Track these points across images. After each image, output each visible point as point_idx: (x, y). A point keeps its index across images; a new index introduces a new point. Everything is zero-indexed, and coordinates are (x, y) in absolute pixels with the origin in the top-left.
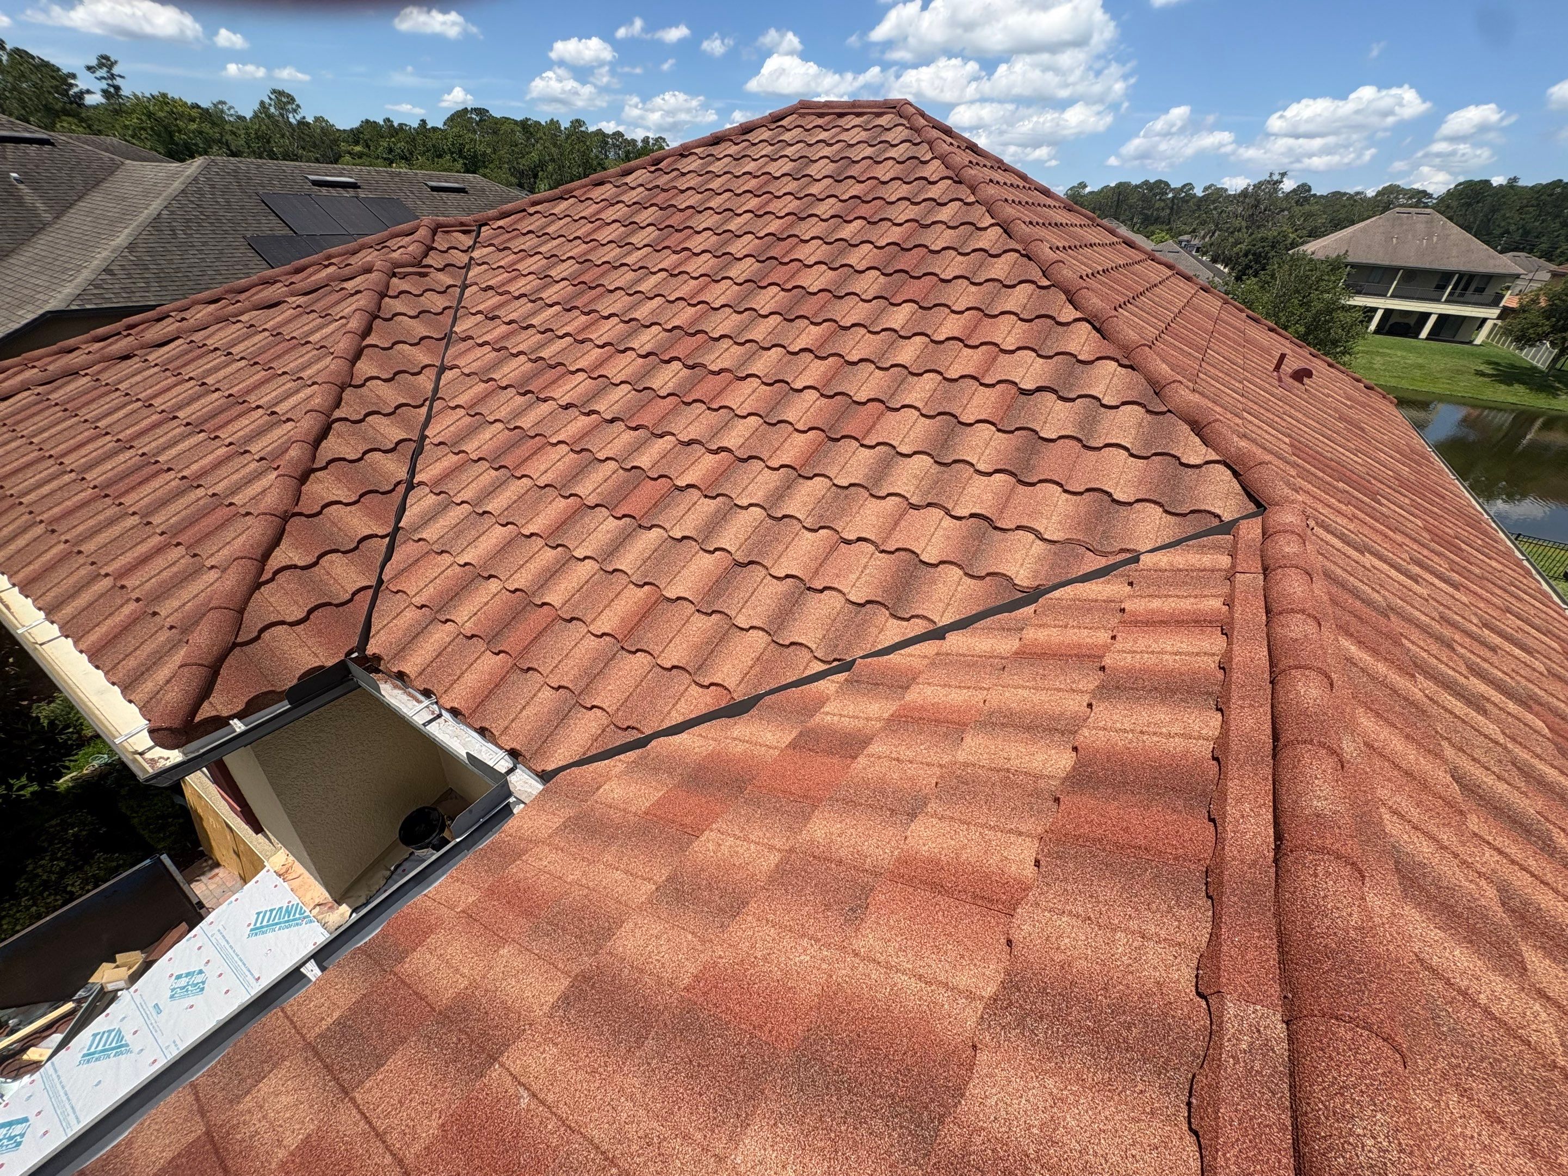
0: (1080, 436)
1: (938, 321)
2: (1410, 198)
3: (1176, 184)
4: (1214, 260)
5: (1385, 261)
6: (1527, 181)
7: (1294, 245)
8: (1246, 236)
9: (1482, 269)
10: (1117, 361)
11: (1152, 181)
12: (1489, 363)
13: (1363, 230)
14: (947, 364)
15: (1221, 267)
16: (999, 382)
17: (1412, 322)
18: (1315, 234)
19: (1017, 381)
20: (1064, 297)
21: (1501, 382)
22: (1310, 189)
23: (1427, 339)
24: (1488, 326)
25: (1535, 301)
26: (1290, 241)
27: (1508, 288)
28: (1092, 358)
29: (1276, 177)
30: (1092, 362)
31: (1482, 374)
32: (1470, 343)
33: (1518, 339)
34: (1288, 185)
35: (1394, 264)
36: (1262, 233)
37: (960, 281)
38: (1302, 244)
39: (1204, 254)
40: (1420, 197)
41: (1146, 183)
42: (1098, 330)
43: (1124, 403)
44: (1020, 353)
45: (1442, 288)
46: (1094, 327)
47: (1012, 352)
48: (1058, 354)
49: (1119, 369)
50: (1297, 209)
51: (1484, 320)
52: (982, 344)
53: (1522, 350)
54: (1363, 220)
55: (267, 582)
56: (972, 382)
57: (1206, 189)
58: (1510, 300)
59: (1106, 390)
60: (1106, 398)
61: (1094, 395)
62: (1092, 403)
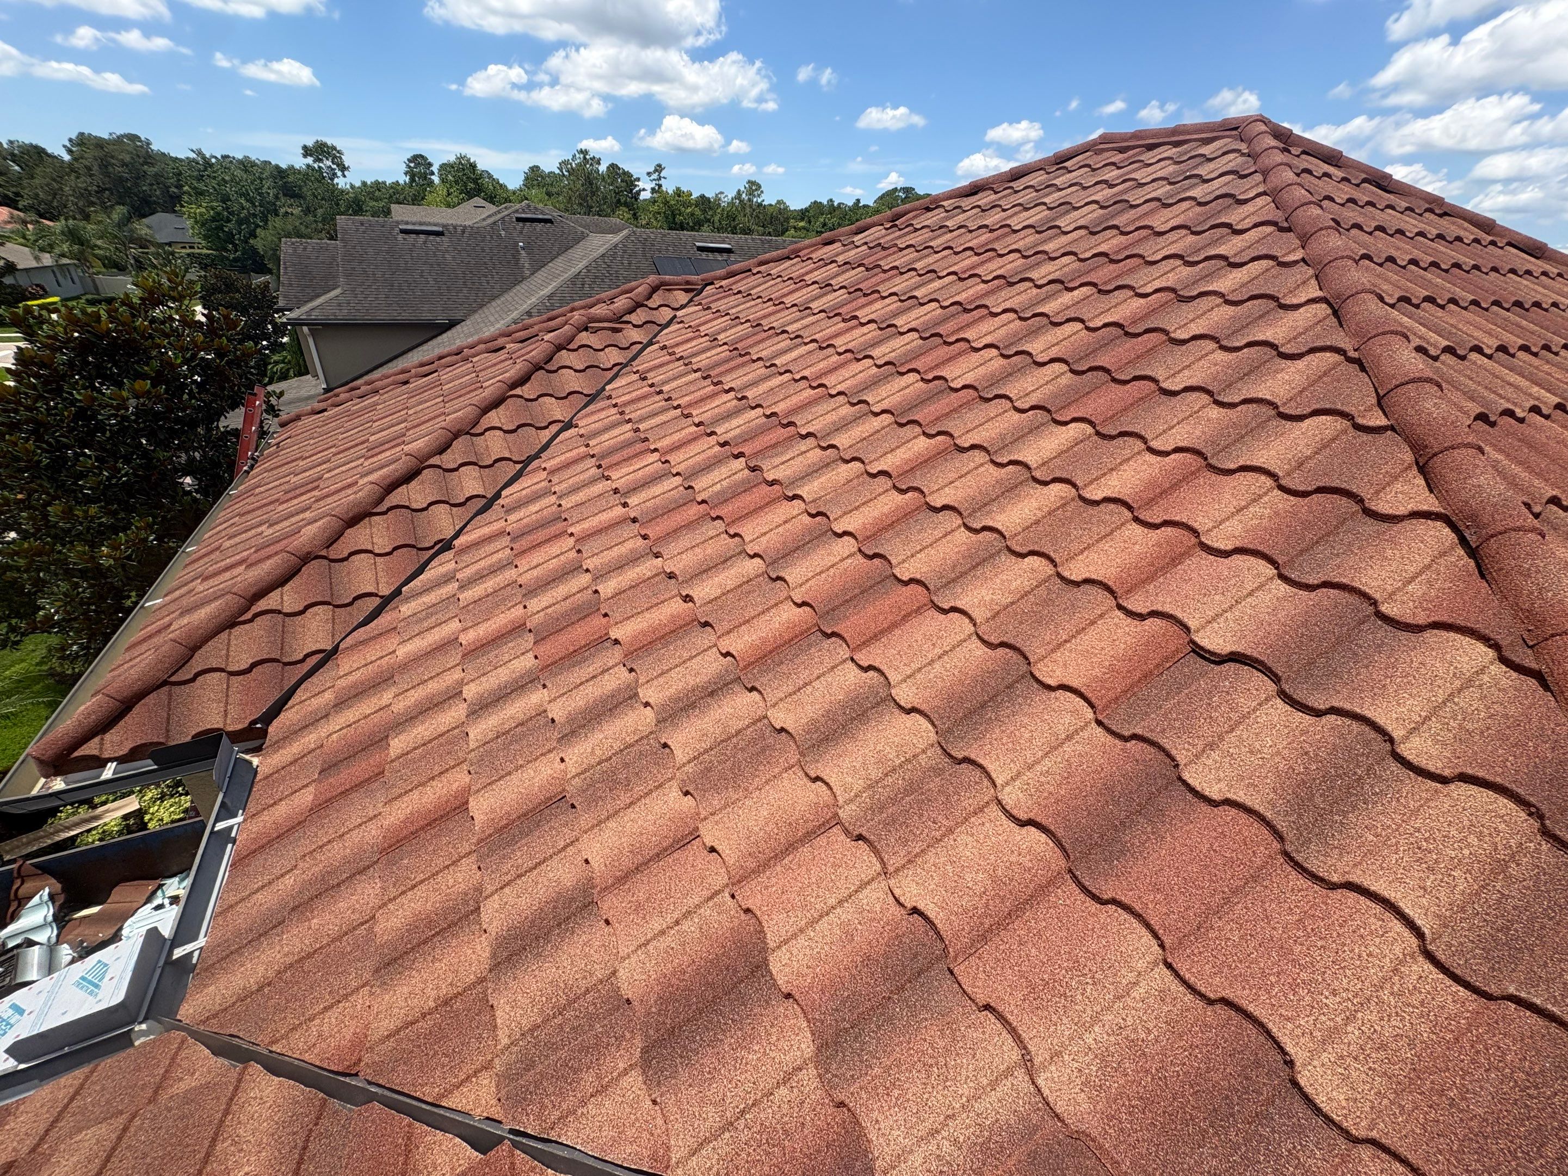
0: (1281, 825)
1: (1109, 462)
10: (1496, 647)
14: (1075, 547)
16: (1154, 614)
19: (1192, 624)
20: (1408, 457)
28: (1421, 619)
30: (1417, 629)
37: (1195, 395)
42: (1472, 553)
43: (1464, 778)
44: (1238, 560)
46: (1463, 541)
47: (1226, 554)
48: (1326, 584)
49: (1498, 669)
52: (1166, 523)
55: (244, 622)
56: (1102, 594)
59: (1427, 718)
60: (1415, 741)
61: (1381, 720)
62: (1367, 743)
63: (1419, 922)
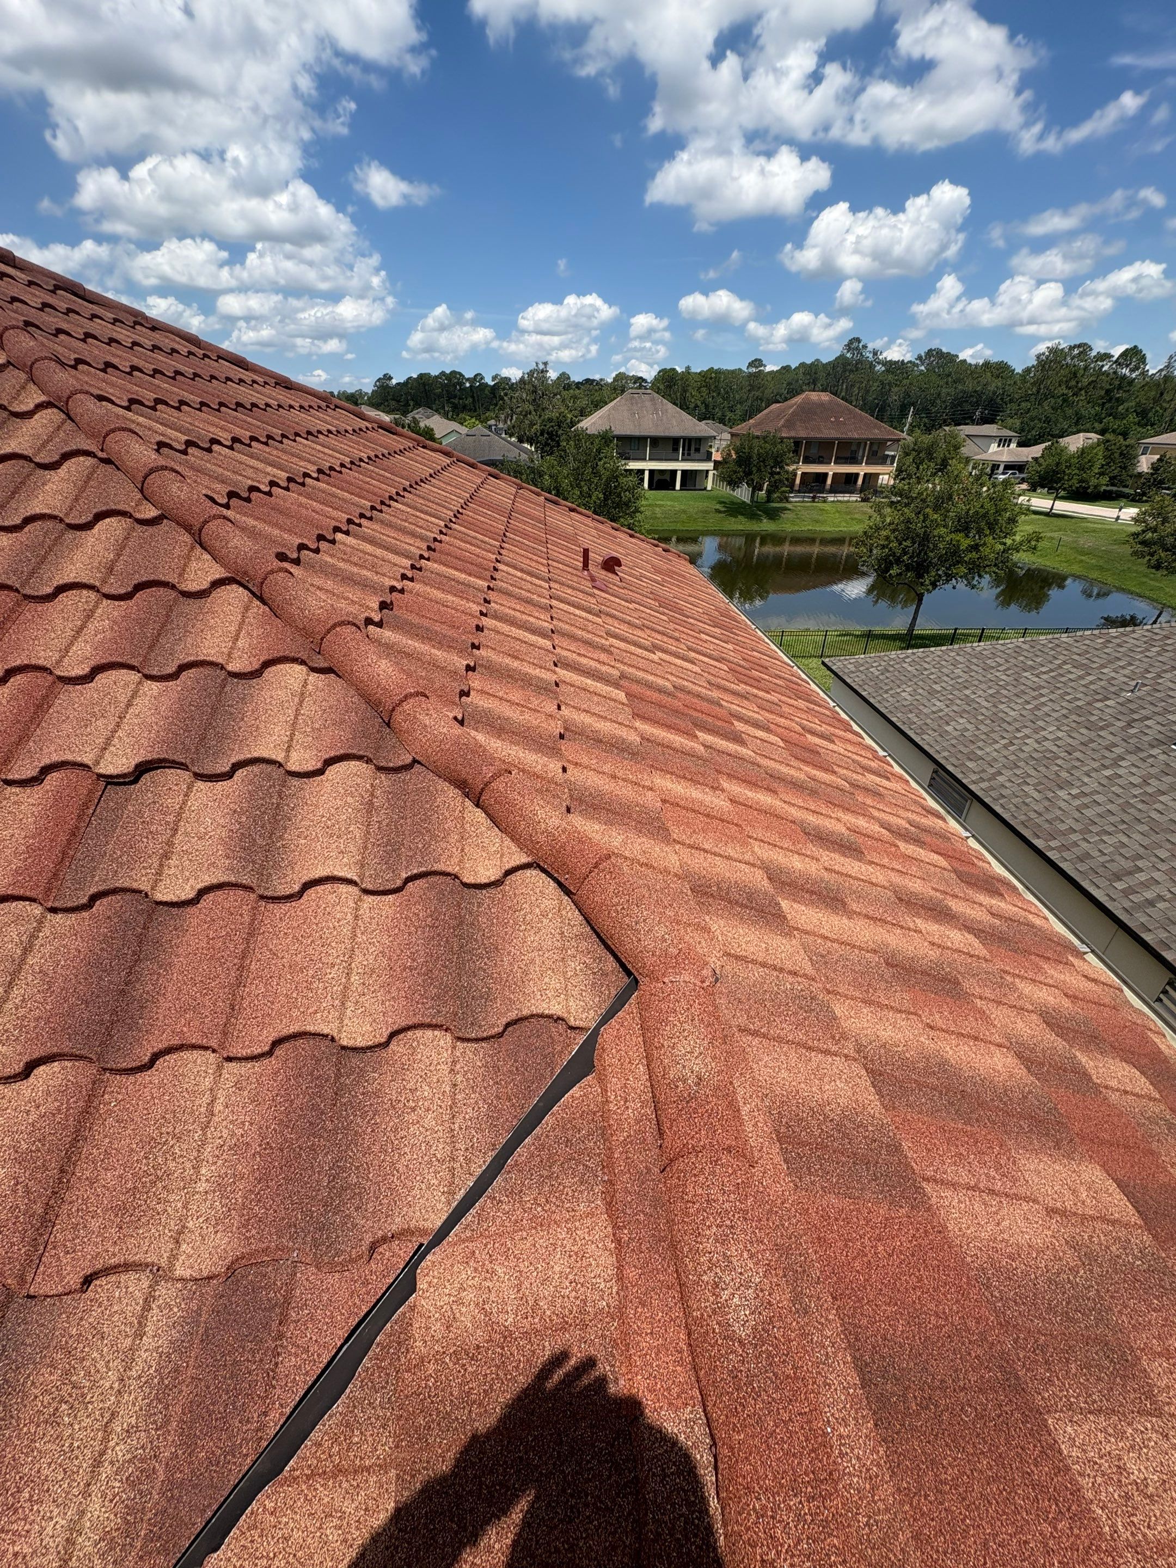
0: (245, 880)
2: (635, 383)
3: (469, 374)
4: (521, 440)
5: (636, 433)
6: (696, 369)
7: (573, 424)
8: (537, 418)
9: (693, 434)
10: (303, 662)
11: (448, 372)
12: (721, 503)
13: (613, 408)
15: (527, 446)
16: (47, 770)
17: (667, 477)
18: (584, 413)
19: (87, 759)
20: (188, 537)
21: (731, 515)
22: (569, 378)
23: (681, 490)
24: (711, 474)
25: (729, 455)
26: (569, 421)
27: (711, 446)
28: (257, 664)
29: (541, 367)
30: (258, 673)
31: (720, 512)
32: (705, 489)
33: (729, 483)
34: (553, 375)
35: (642, 434)
36: (547, 414)
38: (579, 422)
39: (511, 436)
40: (639, 380)
41: (443, 373)
42: (260, 599)
43: (331, 761)
44: (101, 679)
45: (676, 450)
46: (253, 594)
48: (183, 668)
49: (313, 677)
50: (565, 393)
51: (707, 471)
52: (11, 672)
53: (734, 490)
54: (612, 401)
57: (494, 378)
58: (717, 456)
59: (292, 735)
60: (294, 755)
61: (265, 754)
62: (269, 777)
63: (349, 876)
